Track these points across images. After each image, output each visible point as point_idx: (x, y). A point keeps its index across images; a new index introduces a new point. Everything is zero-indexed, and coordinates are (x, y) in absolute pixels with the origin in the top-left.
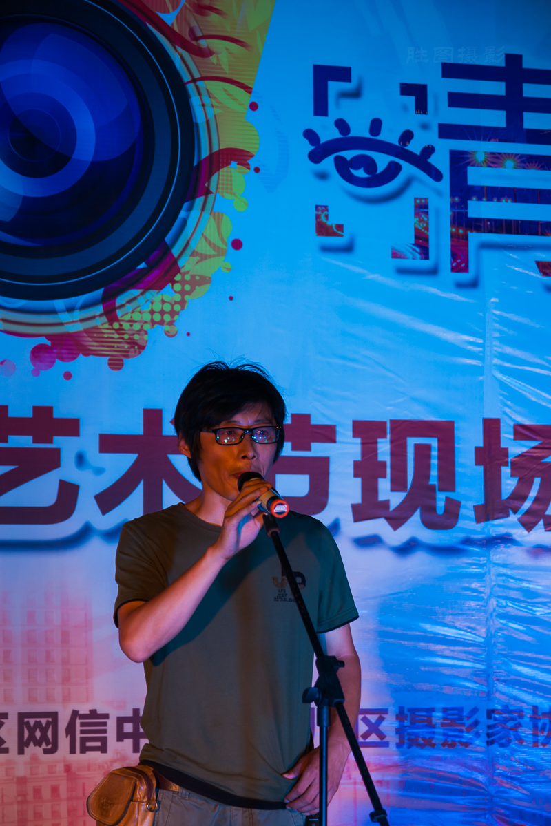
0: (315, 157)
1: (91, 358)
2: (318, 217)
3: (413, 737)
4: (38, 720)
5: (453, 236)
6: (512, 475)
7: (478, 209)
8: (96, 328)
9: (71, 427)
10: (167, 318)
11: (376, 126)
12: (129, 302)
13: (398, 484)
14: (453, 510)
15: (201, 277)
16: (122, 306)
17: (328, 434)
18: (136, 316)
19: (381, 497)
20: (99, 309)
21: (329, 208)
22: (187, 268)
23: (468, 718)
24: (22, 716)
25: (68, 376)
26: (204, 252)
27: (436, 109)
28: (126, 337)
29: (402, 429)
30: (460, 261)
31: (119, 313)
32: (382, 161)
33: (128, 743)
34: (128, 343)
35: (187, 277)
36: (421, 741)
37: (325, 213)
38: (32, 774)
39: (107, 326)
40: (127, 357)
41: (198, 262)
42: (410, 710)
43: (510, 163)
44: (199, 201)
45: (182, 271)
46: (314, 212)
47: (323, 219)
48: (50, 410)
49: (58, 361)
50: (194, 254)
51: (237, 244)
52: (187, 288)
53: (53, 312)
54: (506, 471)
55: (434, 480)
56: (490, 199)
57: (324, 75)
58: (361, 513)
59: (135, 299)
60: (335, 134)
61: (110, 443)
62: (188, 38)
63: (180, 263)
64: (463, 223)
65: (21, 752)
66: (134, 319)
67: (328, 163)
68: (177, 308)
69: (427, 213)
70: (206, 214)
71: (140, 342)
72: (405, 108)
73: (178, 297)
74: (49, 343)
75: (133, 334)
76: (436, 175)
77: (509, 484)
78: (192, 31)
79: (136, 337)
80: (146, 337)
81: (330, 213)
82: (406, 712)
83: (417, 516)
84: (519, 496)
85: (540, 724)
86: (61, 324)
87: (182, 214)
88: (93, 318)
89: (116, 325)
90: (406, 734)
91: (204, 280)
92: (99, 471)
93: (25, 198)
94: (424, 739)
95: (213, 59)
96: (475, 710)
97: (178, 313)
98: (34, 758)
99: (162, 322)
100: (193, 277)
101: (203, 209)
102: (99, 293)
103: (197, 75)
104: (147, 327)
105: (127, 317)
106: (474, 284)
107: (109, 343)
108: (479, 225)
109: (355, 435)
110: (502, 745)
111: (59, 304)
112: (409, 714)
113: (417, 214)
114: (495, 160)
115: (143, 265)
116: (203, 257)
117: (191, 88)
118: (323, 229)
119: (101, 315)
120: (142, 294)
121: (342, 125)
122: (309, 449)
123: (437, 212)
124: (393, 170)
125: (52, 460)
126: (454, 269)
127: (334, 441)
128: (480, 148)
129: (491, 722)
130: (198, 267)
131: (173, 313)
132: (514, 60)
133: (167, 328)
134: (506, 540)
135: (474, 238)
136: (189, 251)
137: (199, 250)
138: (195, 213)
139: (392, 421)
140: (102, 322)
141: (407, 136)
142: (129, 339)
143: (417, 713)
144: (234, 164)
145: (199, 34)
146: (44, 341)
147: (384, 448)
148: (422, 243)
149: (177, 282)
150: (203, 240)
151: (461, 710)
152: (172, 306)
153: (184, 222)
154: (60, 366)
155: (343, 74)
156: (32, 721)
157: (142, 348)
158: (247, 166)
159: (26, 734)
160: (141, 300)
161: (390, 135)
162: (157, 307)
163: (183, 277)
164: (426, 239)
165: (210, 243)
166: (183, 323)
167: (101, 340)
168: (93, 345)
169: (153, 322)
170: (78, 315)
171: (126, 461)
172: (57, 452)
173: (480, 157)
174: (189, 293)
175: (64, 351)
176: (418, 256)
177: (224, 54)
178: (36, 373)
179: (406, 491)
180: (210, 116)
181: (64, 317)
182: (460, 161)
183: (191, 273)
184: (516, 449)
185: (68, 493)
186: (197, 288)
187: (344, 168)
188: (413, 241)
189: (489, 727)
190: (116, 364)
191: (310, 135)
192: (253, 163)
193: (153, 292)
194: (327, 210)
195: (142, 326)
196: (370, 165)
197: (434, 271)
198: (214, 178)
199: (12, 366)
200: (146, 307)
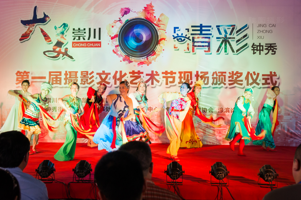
0: (174, 39)
5: (192, 48)
6: (200, 78)
7: (196, 44)
9: (142, 73)
10: (154, 59)
11: (182, 34)
13: (184, 79)
17: (175, 73)
18: (151, 59)
19: (182, 81)
20: (146, 58)
25: (142, 67)
27: (190, 32)
29: (185, 73)
30: (193, 51)
31: (148, 59)
32: (183, 39)
33: (149, 111)
34: (149, 63)
43: (200, 38)
44: (159, 45)
46: (174, 46)
47: (175, 46)
48: (140, 71)
50: (158, 51)
51: (164, 50)
52: (157, 55)
55: (189, 79)
56: (198, 43)
57: (175, 28)
58: (179, 83)
60: (177, 36)
61: (147, 75)
62: (157, 25)
63: (156, 53)
64: (194, 46)
67: (176, 39)
68: (156, 58)
70: (160, 46)
72: (186, 32)
73: (156, 57)
74: (140, 63)
75: (150, 61)
76: (190, 40)
78: (158, 24)
81: (176, 45)
85: (203, 110)
86: (141, 60)
87: (156, 46)
89: (148, 60)
91: (159, 55)
92: (146, 78)
93: (137, 45)
95: (161, 27)
102: (146, 56)
103: (159, 29)
104: (152, 60)
106: (195, 54)
107: (147, 63)
108: (196, 46)
109: (179, 73)
111: (141, 58)
113: (187, 45)
114: (198, 38)
115: (151, 53)
116: (159, 52)
117: (158, 31)
118: (175, 48)
121: (178, 34)
122: (173, 75)
123: (190, 45)
124: (184, 40)
125: (140, 77)
128: (196, 36)
131: (155, 59)
132: (201, 25)
133: (154, 60)
135: (195, 48)
139: (184, 71)
140: (146, 60)
141: (186, 35)
144: (163, 40)
145: (159, 24)
147: (183, 75)
148: (188, 49)
153: (157, 47)
154: (141, 66)
155: (178, 28)
157: (151, 63)
158: (165, 40)
160: (151, 57)
161: (184, 35)
162: (153, 58)
165: (160, 50)
166: (156, 60)
168: (145, 63)
169: (153, 60)
170: (143, 59)
171: (149, 77)
172: (141, 76)
173: (196, 37)
175: (142, 64)
177: (162, 27)
178: (138, 66)
179: (185, 80)
180: (160, 34)
181: (142, 60)
182: (193, 38)
184: (200, 75)
187: (178, 40)
190: (148, 65)
191: (173, 36)
192: (166, 40)
196: (181, 39)
197: (190, 52)
198: (161, 42)
199: (135, 66)
200: (152, 58)
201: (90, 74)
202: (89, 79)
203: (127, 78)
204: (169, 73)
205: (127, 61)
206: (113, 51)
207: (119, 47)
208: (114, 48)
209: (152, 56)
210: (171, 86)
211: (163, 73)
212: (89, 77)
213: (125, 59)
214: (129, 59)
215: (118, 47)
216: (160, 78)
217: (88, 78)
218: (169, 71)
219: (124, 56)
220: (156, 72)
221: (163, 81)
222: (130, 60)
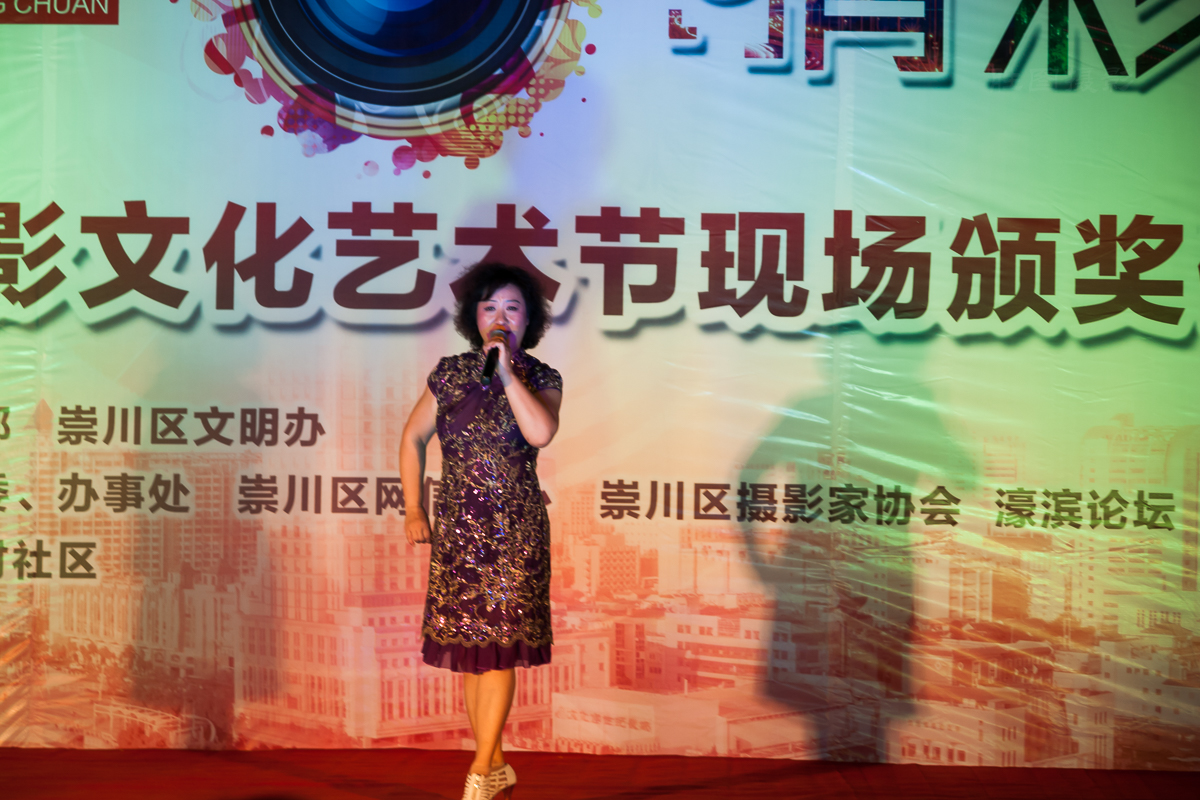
1: (449, 158)
2: (671, 20)
3: (754, 511)
4: (395, 484)
5: (808, 34)
6: (863, 265)
7: (835, 7)
8: (454, 130)
9: (429, 222)
10: (522, 120)
12: (486, 106)
13: (745, 273)
14: (801, 297)
15: (554, 80)
16: (479, 110)
17: (676, 226)
18: (492, 119)
19: (728, 286)
20: (457, 113)
21: (683, 13)
22: (542, 73)
23: (811, 494)
24: (380, 481)
25: (427, 175)
26: (558, 57)
28: (482, 138)
29: (751, 222)
30: (814, 58)
31: (476, 116)
34: (483, 144)
35: (542, 82)
36: (762, 515)
37: (679, 17)
38: (388, 532)
39: (464, 128)
40: (483, 156)
41: (552, 67)
42: (752, 486)
44: (554, 10)
45: (537, 75)
46: (667, 16)
47: (677, 23)
48: (409, 206)
49: (418, 162)
50: (549, 59)
51: (591, 49)
52: (542, 91)
53: (414, 116)
54: (856, 261)
55: (782, 269)
58: (707, 301)
59: (491, 103)
61: (465, 236)
63: (536, 68)
64: (818, 21)
65: (379, 512)
66: (491, 121)
68: (531, 110)
69: (782, 14)
70: (561, 22)
71: (495, 143)
73: (532, 101)
74: (410, 145)
75: (488, 136)
77: (858, 273)
79: (492, 138)
80: (501, 138)
81: (684, 17)
82: (748, 488)
83: (764, 302)
84: (869, 284)
85: (885, 503)
86: (421, 127)
87: (538, 22)
88: (451, 121)
89: (473, 128)
90: (747, 508)
91: (559, 84)
92: (455, 261)
93: (390, 14)
94: (765, 514)
96: (818, 488)
97: (532, 115)
98: (391, 518)
99: (516, 124)
100: (547, 81)
101: (558, 17)
102: (457, 98)
104: (502, 129)
105: (484, 120)
106: (828, 81)
107: (466, 144)
108: (835, 23)
109: (704, 227)
110: (844, 522)
111: (420, 109)
112: (750, 490)
113: (771, 15)
115: (499, 72)
116: (558, 62)
118: (675, 32)
119: (459, 119)
120: (498, 98)
122: (657, 240)
123: (793, 13)
125: (411, 251)
126: (808, 67)
127: (682, 233)
129: (835, 500)
130: (552, 72)
131: (528, 115)
133: (522, 129)
134: (854, 326)
135: (830, 36)
136: (544, 57)
137: (554, 56)
138: (550, 21)
139: (741, 214)
140: (459, 125)
142: (486, 140)
143: (760, 489)
146: (405, 143)
147: (732, 240)
148: (776, 42)
149: (532, 86)
150: (558, 46)
151: (803, 487)
152: (527, 108)
153: (540, 30)
154: (420, 166)
156: (389, 486)
157: (497, 148)
159: (384, 496)
160: (497, 104)
162: (512, 110)
163: (537, 82)
164: (781, 39)
165: (564, 49)
166: (536, 123)
167: (458, 140)
168: (451, 146)
169: (508, 125)
170: (436, 119)
171: (481, 251)
172: (416, 244)
174: (543, 96)
175: (424, 152)
176: (772, 55)
178: (397, 172)
179: (752, 279)
181: (425, 121)
183: (546, 77)
184: (867, 239)
185: (426, 281)
186: (551, 91)
188: (767, 41)
189: (832, 504)
190: (472, 164)
193: (509, 96)
194: (680, 14)
195: (497, 128)
197: (787, 70)
199: (376, 167)
200: (502, 110)
201: (35, 226)
202: (22, 267)
203: (314, 262)
204: (630, 225)
205: (314, 128)
206: (211, 50)
207: (256, 25)
208: (220, 28)
209: (504, 99)
210: (643, 323)
211: (584, 224)
212: (28, 250)
213: (299, 112)
214: (333, 114)
215: (243, 25)
216: (562, 264)
217: (18, 257)
218: (631, 210)
219: (294, 95)
220: (534, 215)
221: (585, 282)
222: (339, 121)
